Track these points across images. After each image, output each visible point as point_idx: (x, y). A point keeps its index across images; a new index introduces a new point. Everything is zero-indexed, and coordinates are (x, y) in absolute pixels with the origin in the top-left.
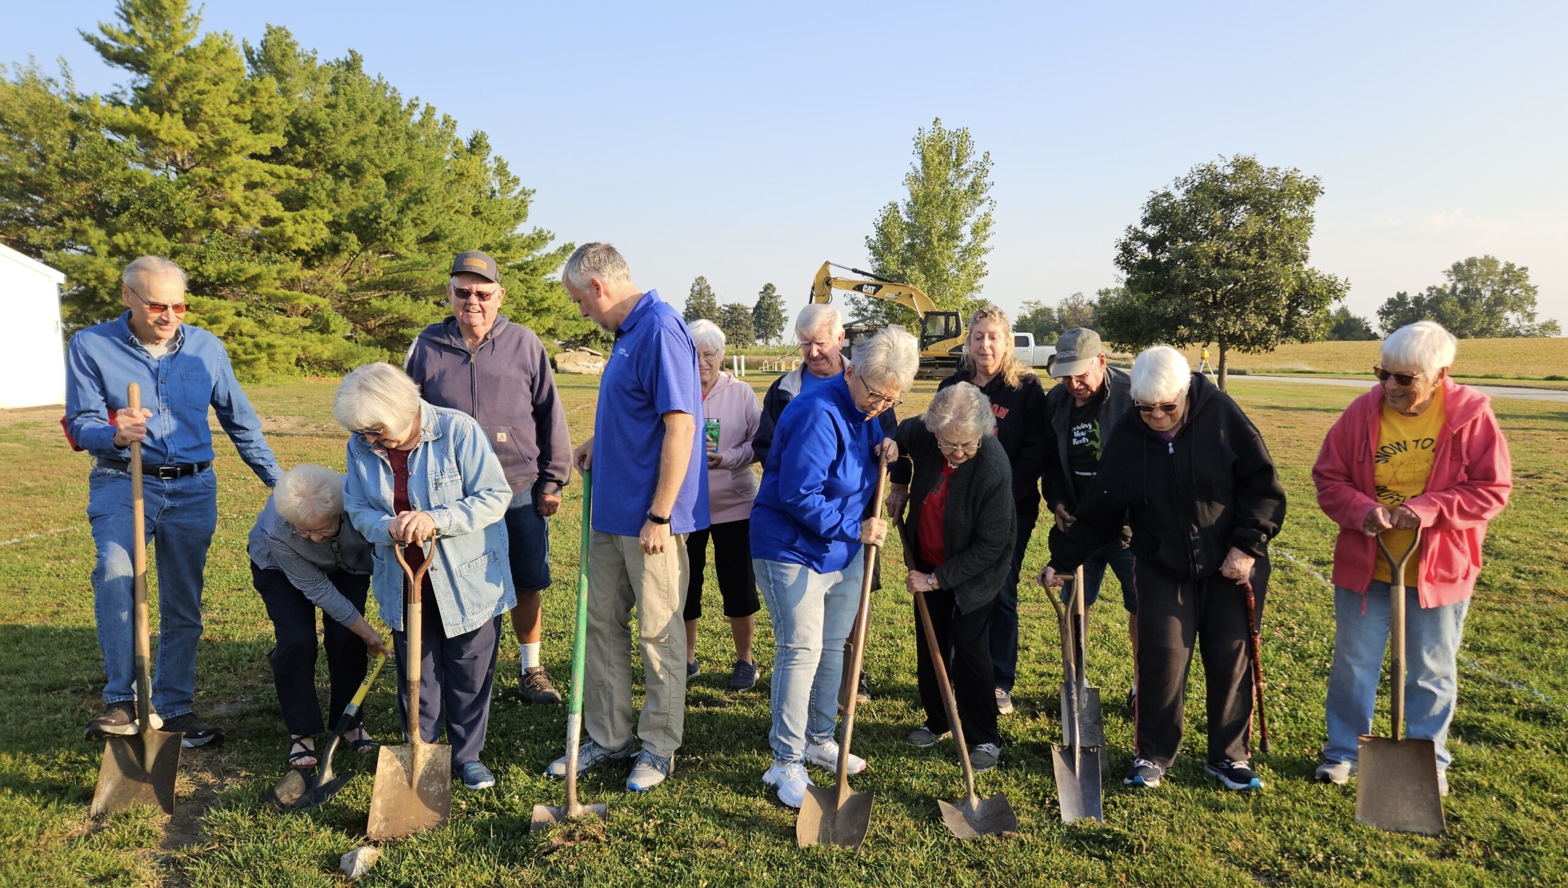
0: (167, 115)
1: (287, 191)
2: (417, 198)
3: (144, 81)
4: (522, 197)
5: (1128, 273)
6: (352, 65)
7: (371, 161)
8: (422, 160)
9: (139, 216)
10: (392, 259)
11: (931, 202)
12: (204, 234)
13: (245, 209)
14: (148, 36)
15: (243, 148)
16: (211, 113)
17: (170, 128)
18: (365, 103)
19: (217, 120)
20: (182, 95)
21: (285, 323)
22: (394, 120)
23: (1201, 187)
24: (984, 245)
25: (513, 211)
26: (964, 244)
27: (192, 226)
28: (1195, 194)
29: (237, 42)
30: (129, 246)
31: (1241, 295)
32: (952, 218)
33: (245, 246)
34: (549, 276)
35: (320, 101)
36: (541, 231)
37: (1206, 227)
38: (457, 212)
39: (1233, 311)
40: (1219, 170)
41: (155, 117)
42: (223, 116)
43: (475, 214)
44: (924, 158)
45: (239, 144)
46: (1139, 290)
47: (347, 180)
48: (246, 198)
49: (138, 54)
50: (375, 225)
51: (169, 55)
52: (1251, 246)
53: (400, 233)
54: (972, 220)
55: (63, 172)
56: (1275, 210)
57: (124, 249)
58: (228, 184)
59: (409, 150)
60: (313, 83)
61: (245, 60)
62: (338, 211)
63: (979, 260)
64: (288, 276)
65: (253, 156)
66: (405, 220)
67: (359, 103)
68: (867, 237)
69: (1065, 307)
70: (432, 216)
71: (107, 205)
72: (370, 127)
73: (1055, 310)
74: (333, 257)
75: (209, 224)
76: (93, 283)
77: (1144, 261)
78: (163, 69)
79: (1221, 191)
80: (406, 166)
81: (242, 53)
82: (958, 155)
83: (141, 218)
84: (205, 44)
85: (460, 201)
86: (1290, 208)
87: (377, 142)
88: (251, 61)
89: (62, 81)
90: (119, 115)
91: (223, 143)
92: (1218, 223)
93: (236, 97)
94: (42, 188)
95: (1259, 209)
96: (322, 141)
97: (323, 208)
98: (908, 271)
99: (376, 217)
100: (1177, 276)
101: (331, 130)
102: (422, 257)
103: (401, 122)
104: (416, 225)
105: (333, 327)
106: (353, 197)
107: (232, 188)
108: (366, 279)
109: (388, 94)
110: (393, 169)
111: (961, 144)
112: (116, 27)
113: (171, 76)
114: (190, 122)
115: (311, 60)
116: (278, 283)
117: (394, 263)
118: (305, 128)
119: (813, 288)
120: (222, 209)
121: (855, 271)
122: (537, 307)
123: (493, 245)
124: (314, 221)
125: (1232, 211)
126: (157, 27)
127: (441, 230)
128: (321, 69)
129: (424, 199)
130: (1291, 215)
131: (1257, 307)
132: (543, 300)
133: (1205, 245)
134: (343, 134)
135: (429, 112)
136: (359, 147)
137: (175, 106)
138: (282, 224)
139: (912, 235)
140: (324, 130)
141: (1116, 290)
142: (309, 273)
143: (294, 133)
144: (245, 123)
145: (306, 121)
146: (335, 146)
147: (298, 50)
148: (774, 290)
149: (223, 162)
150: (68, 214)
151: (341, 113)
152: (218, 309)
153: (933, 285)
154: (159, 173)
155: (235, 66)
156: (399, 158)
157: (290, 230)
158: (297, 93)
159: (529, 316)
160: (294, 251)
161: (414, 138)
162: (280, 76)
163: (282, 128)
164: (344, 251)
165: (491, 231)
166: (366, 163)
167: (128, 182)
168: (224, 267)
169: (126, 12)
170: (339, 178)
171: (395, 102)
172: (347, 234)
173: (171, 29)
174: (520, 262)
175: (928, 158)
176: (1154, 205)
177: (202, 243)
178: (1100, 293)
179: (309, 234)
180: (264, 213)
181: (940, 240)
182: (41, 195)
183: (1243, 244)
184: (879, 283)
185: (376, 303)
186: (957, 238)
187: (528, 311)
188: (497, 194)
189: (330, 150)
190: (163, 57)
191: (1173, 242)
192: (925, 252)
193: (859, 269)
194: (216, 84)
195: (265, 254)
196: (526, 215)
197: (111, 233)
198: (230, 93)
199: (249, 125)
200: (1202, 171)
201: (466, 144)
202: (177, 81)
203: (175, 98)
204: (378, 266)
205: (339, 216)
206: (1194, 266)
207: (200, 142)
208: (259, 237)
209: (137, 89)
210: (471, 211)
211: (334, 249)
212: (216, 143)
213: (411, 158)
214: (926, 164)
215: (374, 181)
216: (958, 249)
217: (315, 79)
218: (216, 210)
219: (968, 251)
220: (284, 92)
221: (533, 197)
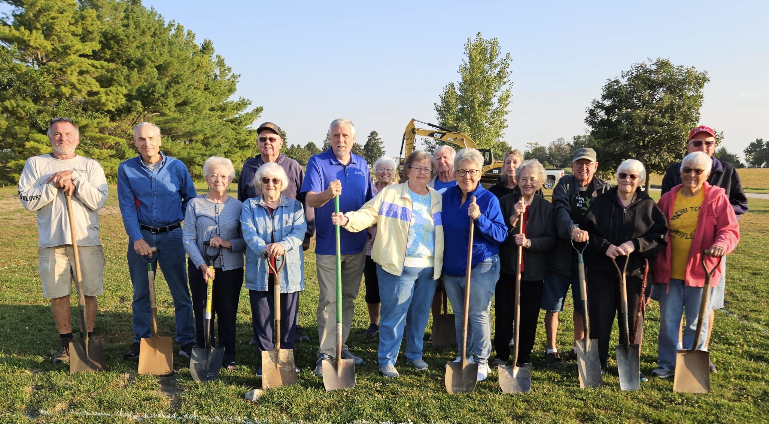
0: (34, 31)
1: (101, 76)
2: (176, 80)
3: (20, 10)
4: (232, 79)
5: (593, 127)
7: (149, 58)
8: (178, 58)
9: (18, 90)
10: (159, 116)
11: (474, 83)
12: (56, 101)
13: (79, 86)
15: (78, 51)
16: (59, 30)
17: (36, 39)
18: (145, 24)
19: (62, 34)
20: (42, 19)
21: (100, 153)
22: (161, 33)
23: (637, 77)
24: (506, 109)
25: (227, 88)
26: (493, 108)
27: (48, 96)
28: (633, 81)
30: (13, 108)
31: (659, 141)
32: (487, 93)
33: (78, 108)
34: (248, 126)
35: (119, 22)
36: (244, 100)
37: (639, 101)
38: (195, 88)
39: (654, 150)
40: (648, 67)
41: (27, 32)
42: (66, 32)
43: (205, 89)
44: (470, 56)
45: (75, 48)
46: (599, 138)
47: (136, 70)
48: (79, 80)
50: (152, 96)
52: (665, 112)
53: (166, 101)
54: (498, 94)
56: (680, 91)
57: (10, 109)
58: (69, 72)
59: (170, 52)
60: (115, 12)
62: (130, 88)
63: (503, 118)
64: (102, 125)
65: (83, 55)
66: (169, 93)
67: (141, 24)
68: (435, 104)
69: (553, 147)
70: (184, 91)
72: (148, 39)
73: (547, 148)
74: (127, 114)
75: (59, 95)
77: (602, 121)
79: (649, 79)
80: (168, 61)
82: (491, 54)
85: (197, 82)
86: (689, 90)
87: (152, 47)
90: (6, 31)
91: (66, 48)
92: (647, 99)
93: (73, 21)
95: (671, 90)
96: (120, 46)
97: (121, 86)
98: (460, 125)
99: (153, 92)
100: (622, 129)
101: (126, 40)
102: (177, 115)
103: (164, 35)
104: (175, 96)
106: (139, 80)
107: (71, 74)
109: (157, 18)
110: (161, 63)
111: (493, 48)
113: (37, 9)
114: (47, 36)
116: (97, 130)
117: (161, 118)
118: (110, 40)
119: (405, 135)
120: (66, 86)
121: (429, 125)
122: (242, 144)
123: (217, 108)
124: (117, 94)
125: (655, 91)
127: (188, 99)
129: (180, 81)
130: (690, 94)
131: (668, 148)
132: (245, 140)
133: (639, 111)
134: (133, 42)
135: (180, 28)
136: (141, 50)
137: (39, 26)
138: (99, 95)
139: (463, 103)
140: (122, 40)
141: (585, 136)
142: (115, 124)
143: (104, 41)
144: (77, 35)
145: (112, 34)
146: (128, 49)
148: (377, 134)
149: (66, 59)
151: (132, 30)
153: (475, 133)
154: (29, 65)
156: (165, 56)
157: (103, 100)
158: (105, 18)
159: (237, 150)
160: (106, 111)
161: (172, 44)
163: (98, 39)
164: (134, 111)
165: (215, 99)
166: (146, 60)
167: (12, 70)
170: (131, 68)
171: (161, 23)
172: (136, 101)
174: (232, 118)
175: (473, 57)
176: (609, 88)
177: (54, 106)
178: (575, 138)
179: (114, 101)
180: (90, 89)
181: (479, 106)
183: (661, 111)
184: (443, 132)
186: (490, 105)
187: (236, 147)
188: (218, 77)
189: (125, 52)
191: (620, 110)
192: (470, 113)
193: (432, 123)
194: (62, 13)
195: (89, 113)
196: (235, 90)
198: (70, 19)
199: (79, 37)
200: (638, 67)
201: (200, 48)
202: (40, 12)
203: (38, 21)
205: (131, 90)
206: (632, 124)
207: (52, 47)
208: (86, 103)
209: (15, 16)
210: (203, 87)
211: (128, 110)
212: (62, 47)
213: (171, 56)
214: (472, 60)
215: (151, 70)
216: (490, 112)
217: (116, 9)
218: (62, 87)
219: (496, 113)
220: (99, 17)
221: (239, 79)
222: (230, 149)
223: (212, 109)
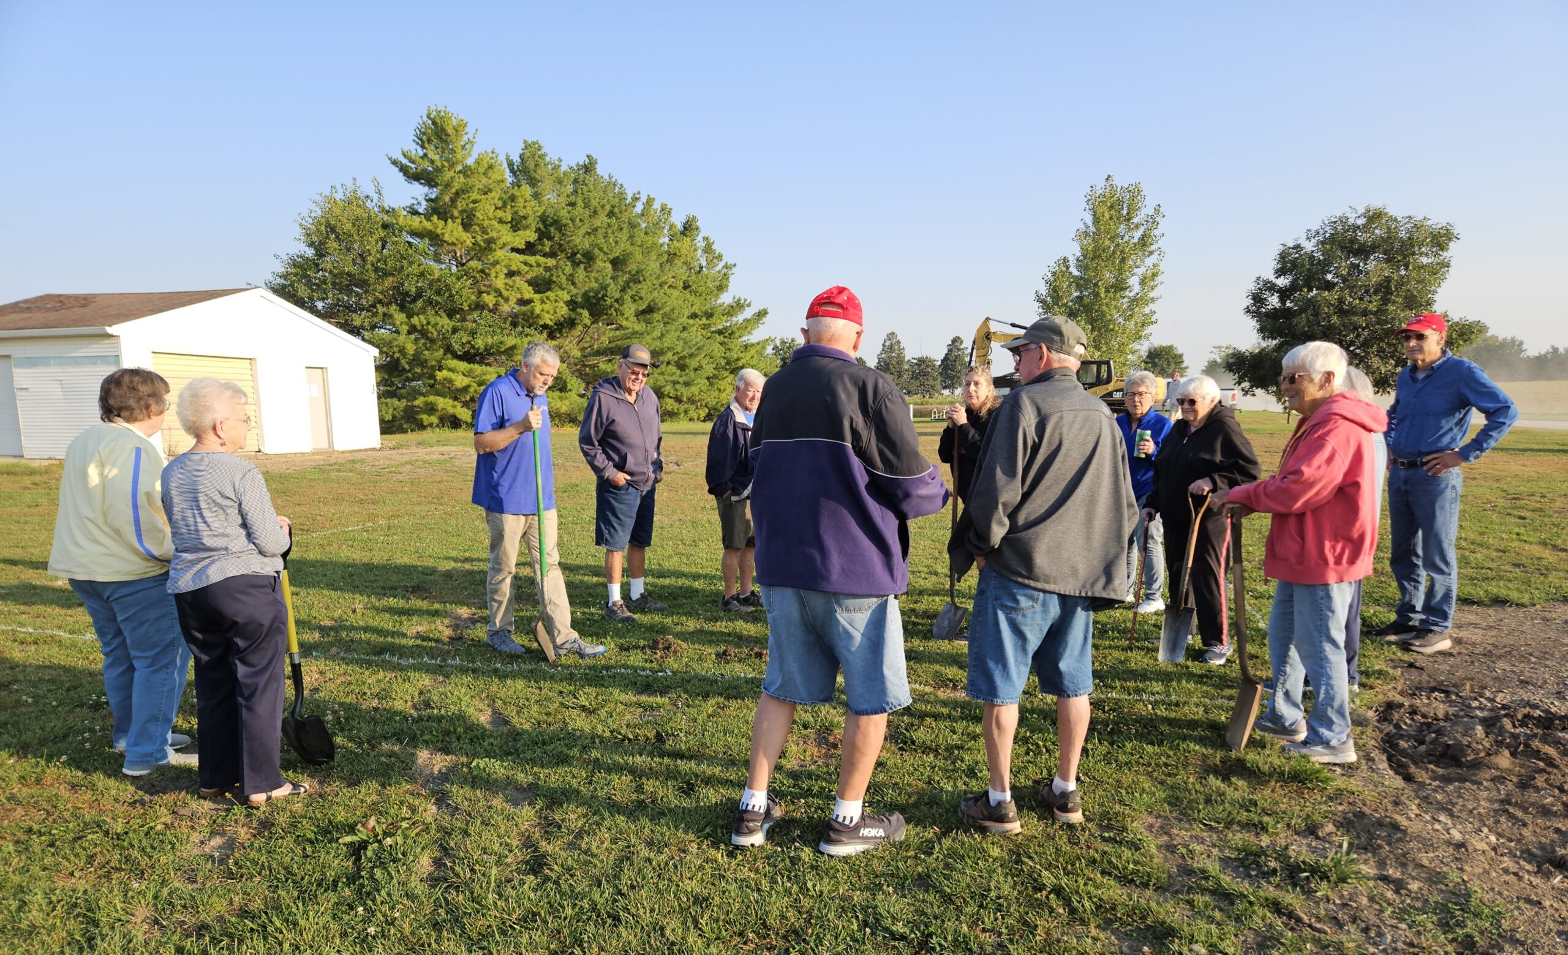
0: (450, 221)
1: (537, 277)
2: (636, 278)
3: (434, 193)
4: (724, 270)
5: (1259, 321)
6: (588, 168)
7: (601, 249)
8: (641, 246)
9: (430, 302)
10: (617, 329)
11: (1100, 256)
12: (476, 315)
13: (505, 293)
14: (436, 158)
15: (505, 245)
16: (482, 218)
17: (452, 231)
18: (599, 200)
19: (486, 223)
20: (461, 204)
22: (621, 212)
23: (1333, 238)
24: (1151, 295)
25: (718, 283)
26: (1131, 294)
27: (466, 308)
28: (1326, 244)
29: (502, 159)
30: (423, 326)
32: (1120, 271)
33: (505, 322)
34: (745, 338)
35: (563, 200)
36: (739, 299)
37: (1335, 276)
38: (670, 286)
40: (1351, 221)
41: (441, 223)
42: (491, 219)
43: (685, 288)
44: (1095, 214)
45: (501, 241)
46: (1268, 337)
47: (582, 266)
48: (506, 284)
49: (429, 173)
50: (602, 302)
51: (452, 174)
52: (1374, 293)
53: (622, 308)
54: (1140, 271)
55: (377, 270)
56: (1405, 257)
57: (419, 328)
58: (493, 274)
59: (632, 237)
60: (558, 186)
61: (508, 170)
62: (574, 291)
63: (1147, 309)
65: (513, 250)
66: (626, 297)
67: (592, 201)
68: (1036, 292)
70: (647, 292)
71: (407, 294)
72: (602, 219)
74: (570, 329)
75: (479, 306)
76: (397, 355)
77: (1274, 310)
78: (448, 185)
79: (1354, 241)
80: (628, 251)
81: (505, 165)
82: (1129, 209)
83: (431, 303)
84: (478, 162)
85: (673, 277)
86: (1422, 254)
87: (606, 233)
88: (512, 171)
89: (375, 197)
90: (416, 222)
91: (490, 241)
93: (500, 204)
94: (363, 284)
95: (1388, 257)
96: (563, 234)
97: (563, 289)
99: (604, 296)
100: (1298, 324)
101: (571, 225)
102: (639, 327)
103: (626, 214)
104: (635, 301)
105: (569, 387)
106: (586, 279)
107: (496, 277)
108: (596, 347)
109: (616, 190)
110: (617, 254)
111: (1132, 199)
112: (414, 152)
113: (453, 190)
114: (466, 226)
115: (556, 168)
117: (618, 333)
118: (550, 226)
119: (974, 342)
120: (489, 294)
121: (1013, 325)
122: (734, 366)
123: (700, 313)
124: (556, 301)
125: (1364, 260)
126: (443, 152)
127: (655, 304)
128: (564, 173)
129: (641, 279)
130: (1425, 260)
132: (738, 359)
133: (1329, 293)
134: (580, 227)
135: (650, 201)
136: (592, 237)
137: (456, 214)
138: (532, 304)
139: (1079, 287)
140: (566, 225)
143: (542, 228)
144: (507, 223)
145: (552, 218)
146: (573, 237)
147: (548, 159)
148: (961, 342)
149: (490, 256)
150: (380, 302)
151: (579, 210)
152: (485, 374)
153: (1099, 335)
154: (443, 266)
155: (500, 178)
156: (623, 245)
157: (537, 311)
158: (546, 195)
159: (726, 373)
160: (541, 326)
161: (635, 227)
162: (533, 182)
163: (534, 226)
164: (578, 324)
165: (698, 302)
166: (596, 251)
167: (422, 275)
168: (490, 341)
169: (421, 140)
170: (576, 264)
171: (621, 196)
172: (581, 311)
173: (453, 151)
174: (721, 327)
175: (1099, 214)
176: (1284, 258)
177: (475, 321)
179: (552, 312)
180: (519, 296)
181: (1107, 291)
182: (361, 287)
183: (1367, 291)
185: (603, 366)
186: (1125, 289)
188: (704, 269)
189: (569, 242)
190: (448, 175)
191: (1300, 292)
192: (1092, 303)
193: (1020, 323)
194: (485, 194)
195: (520, 329)
196: (727, 286)
197: (410, 316)
198: (496, 201)
199: (509, 225)
200: (1334, 223)
201: (680, 227)
202: (457, 194)
203: (455, 207)
204: (605, 335)
205: (576, 295)
206: (1319, 314)
207: (473, 241)
208: (516, 316)
209: (429, 200)
210: (682, 285)
211: (571, 323)
212: (485, 241)
213: (632, 244)
214: (1096, 220)
215: (603, 265)
216: (1126, 300)
217: (560, 182)
218: (484, 295)
219: (1135, 301)
220: (536, 196)
221: (734, 270)
222: (716, 372)
223: (694, 316)
